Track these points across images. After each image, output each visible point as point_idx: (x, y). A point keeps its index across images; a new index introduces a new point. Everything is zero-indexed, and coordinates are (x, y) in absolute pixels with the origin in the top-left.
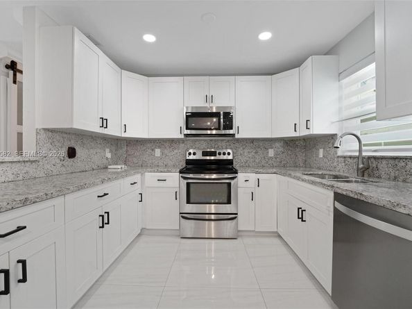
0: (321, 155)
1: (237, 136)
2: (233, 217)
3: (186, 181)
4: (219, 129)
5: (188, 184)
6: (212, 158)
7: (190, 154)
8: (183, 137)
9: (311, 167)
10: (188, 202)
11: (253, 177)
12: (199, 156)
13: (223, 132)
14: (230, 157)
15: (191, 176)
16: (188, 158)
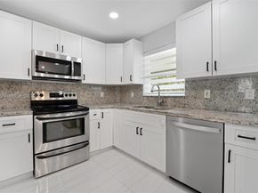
0: (132, 96)
1: (83, 82)
2: (86, 144)
3: (41, 122)
4: (70, 74)
5: (44, 125)
6: (60, 99)
7: (36, 95)
8: (31, 79)
9: (125, 103)
10: (45, 141)
11: (99, 111)
12: (46, 97)
13: (73, 78)
14: (75, 98)
15: (48, 116)
16: (33, 99)
